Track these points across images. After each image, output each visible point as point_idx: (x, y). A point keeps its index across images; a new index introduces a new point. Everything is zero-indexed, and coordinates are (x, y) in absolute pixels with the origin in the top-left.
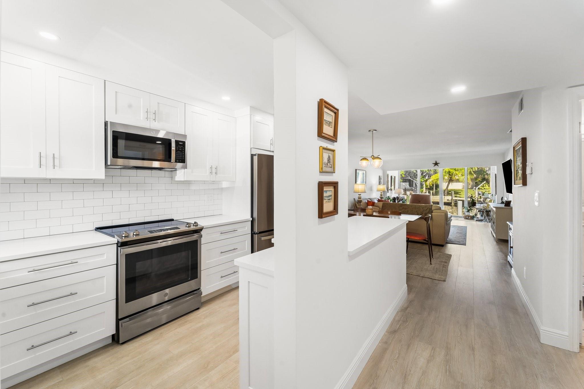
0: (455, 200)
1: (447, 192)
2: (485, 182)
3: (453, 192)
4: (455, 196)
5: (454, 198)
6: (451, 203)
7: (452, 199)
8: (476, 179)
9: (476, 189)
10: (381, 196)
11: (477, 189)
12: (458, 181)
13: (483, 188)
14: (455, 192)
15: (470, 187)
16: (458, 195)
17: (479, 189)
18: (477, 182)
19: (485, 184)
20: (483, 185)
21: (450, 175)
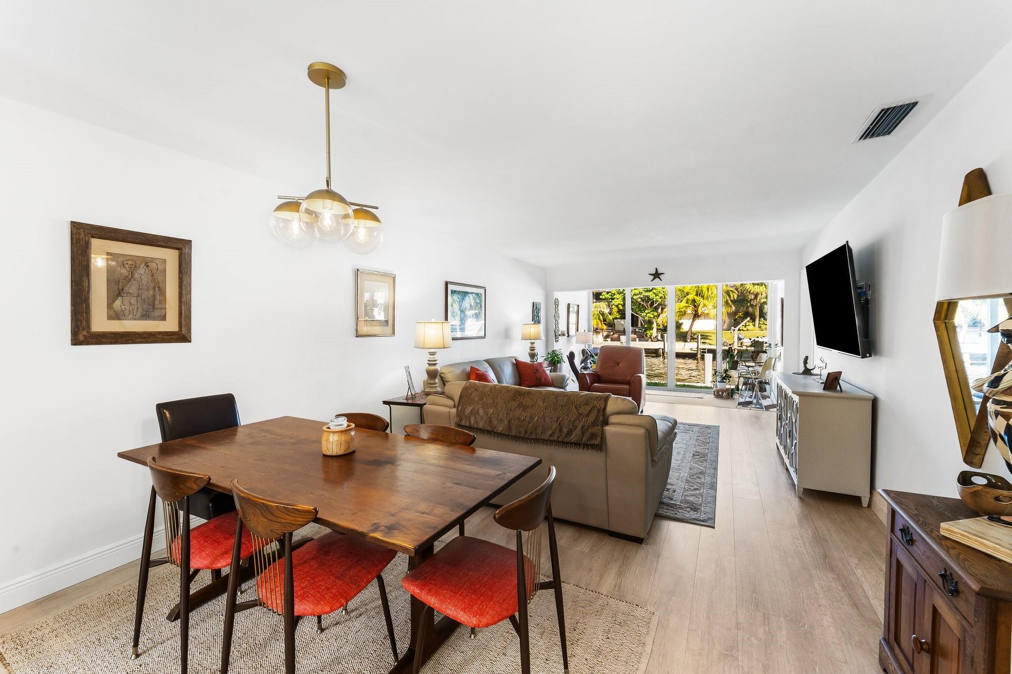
0: (702, 349)
1: (691, 336)
2: (749, 318)
3: (699, 336)
4: (703, 343)
5: (702, 346)
6: (696, 355)
7: (697, 348)
8: (735, 313)
9: (734, 330)
10: (531, 350)
11: (736, 331)
12: (707, 316)
13: (744, 329)
14: (703, 335)
15: (725, 327)
16: (707, 341)
17: (739, 330)
18: (736, 319)
19: (748, 321)
20: (746, 323)
21: (695, 306)
